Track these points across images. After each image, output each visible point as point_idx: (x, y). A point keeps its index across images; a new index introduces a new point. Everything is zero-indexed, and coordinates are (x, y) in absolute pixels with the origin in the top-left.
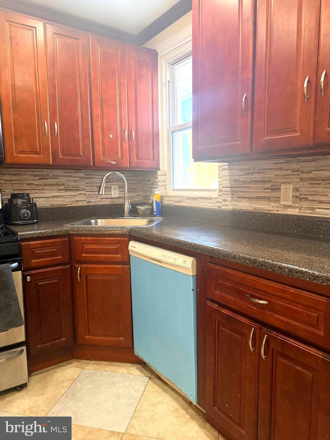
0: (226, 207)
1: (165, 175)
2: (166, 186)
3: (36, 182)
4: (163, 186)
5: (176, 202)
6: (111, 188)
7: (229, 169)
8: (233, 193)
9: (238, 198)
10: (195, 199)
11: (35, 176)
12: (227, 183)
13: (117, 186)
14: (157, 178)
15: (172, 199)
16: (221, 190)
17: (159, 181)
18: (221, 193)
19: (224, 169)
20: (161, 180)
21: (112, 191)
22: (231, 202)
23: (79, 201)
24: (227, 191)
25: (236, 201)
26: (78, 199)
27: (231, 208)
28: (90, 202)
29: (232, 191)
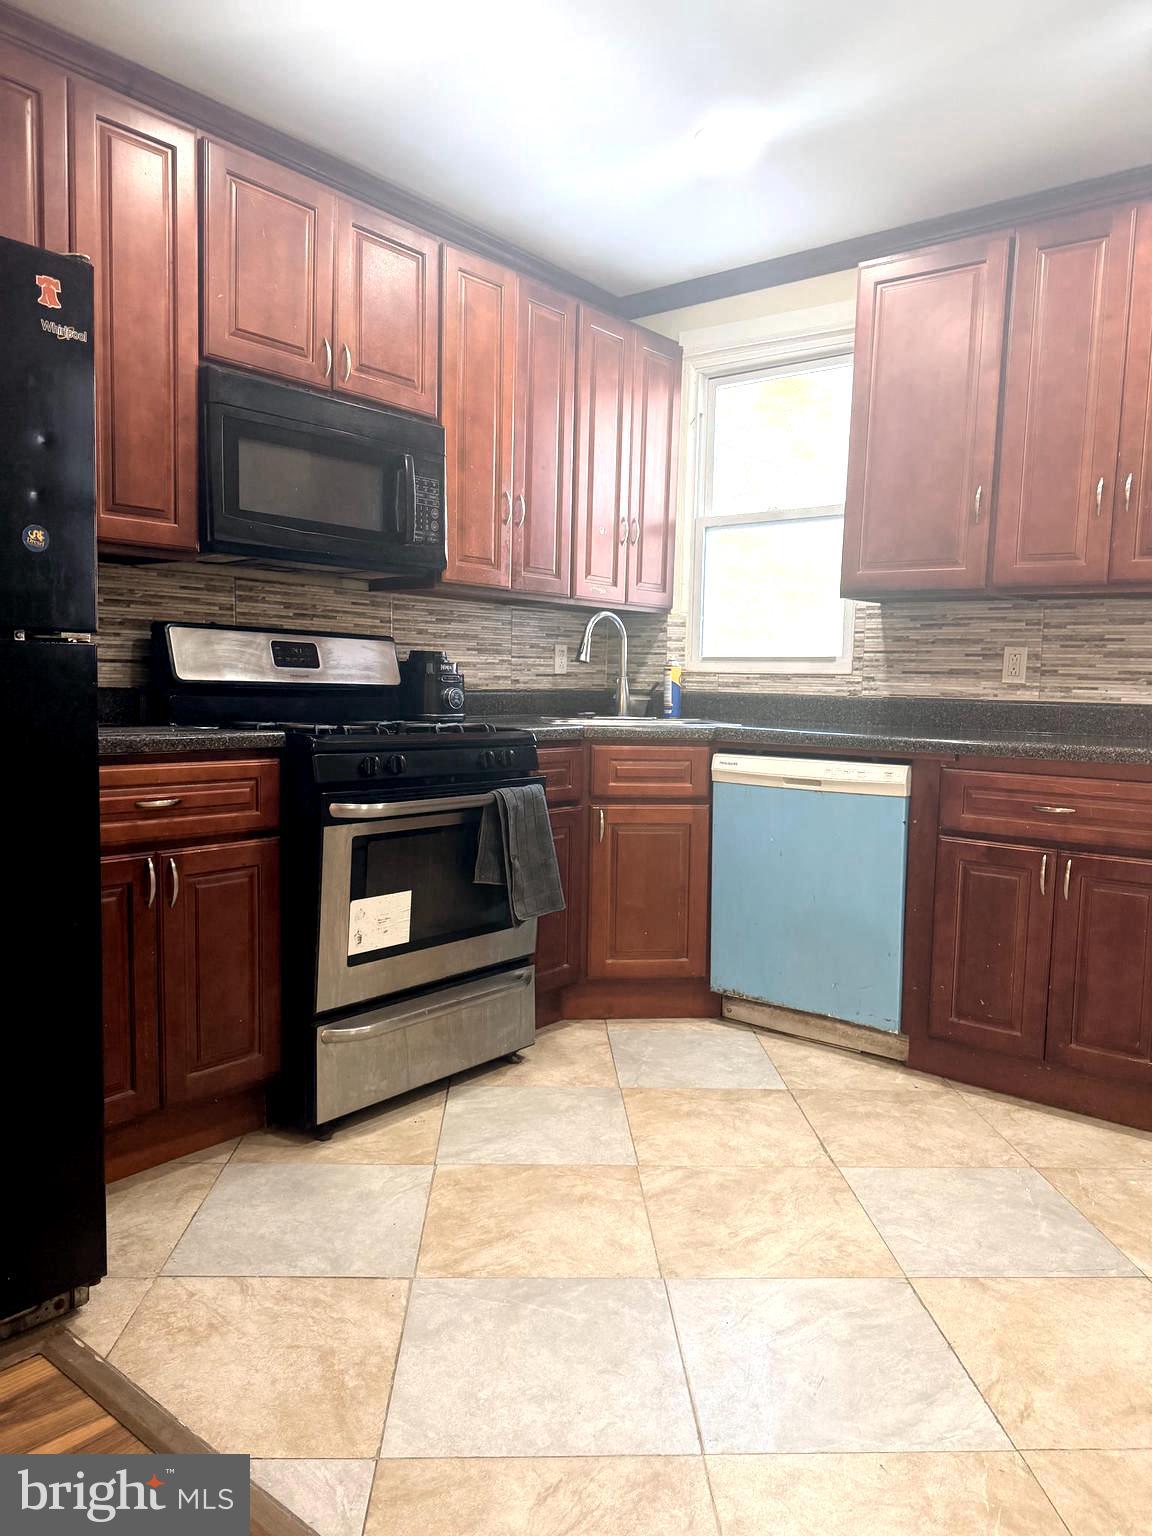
0: (873, 693)
1: (683, 625)
2: (683, 649)
3: (431, 628)
4: (676, 649)
5: (727, 685)
6: (554, 650)
7: (883, 616)
8: (890, 664)
9: (904, 672)
10: (786, 677)
11: (431, 613)
12: (875, 643)
13: (565, 648)
14: (665, 631)
15: (712, 679)
16: (860, 659)
17: (670, 639)
18: (857, 665)
19: (870, 616)
20: (674, 637)
21: (556, 660)
22: (887, 681)
23: (499, 678)
24: (877, 660)
25: (899, 679)
26: (498, 674)
27: (885, 693)
28: (517, 681)
29: (887, 660)
